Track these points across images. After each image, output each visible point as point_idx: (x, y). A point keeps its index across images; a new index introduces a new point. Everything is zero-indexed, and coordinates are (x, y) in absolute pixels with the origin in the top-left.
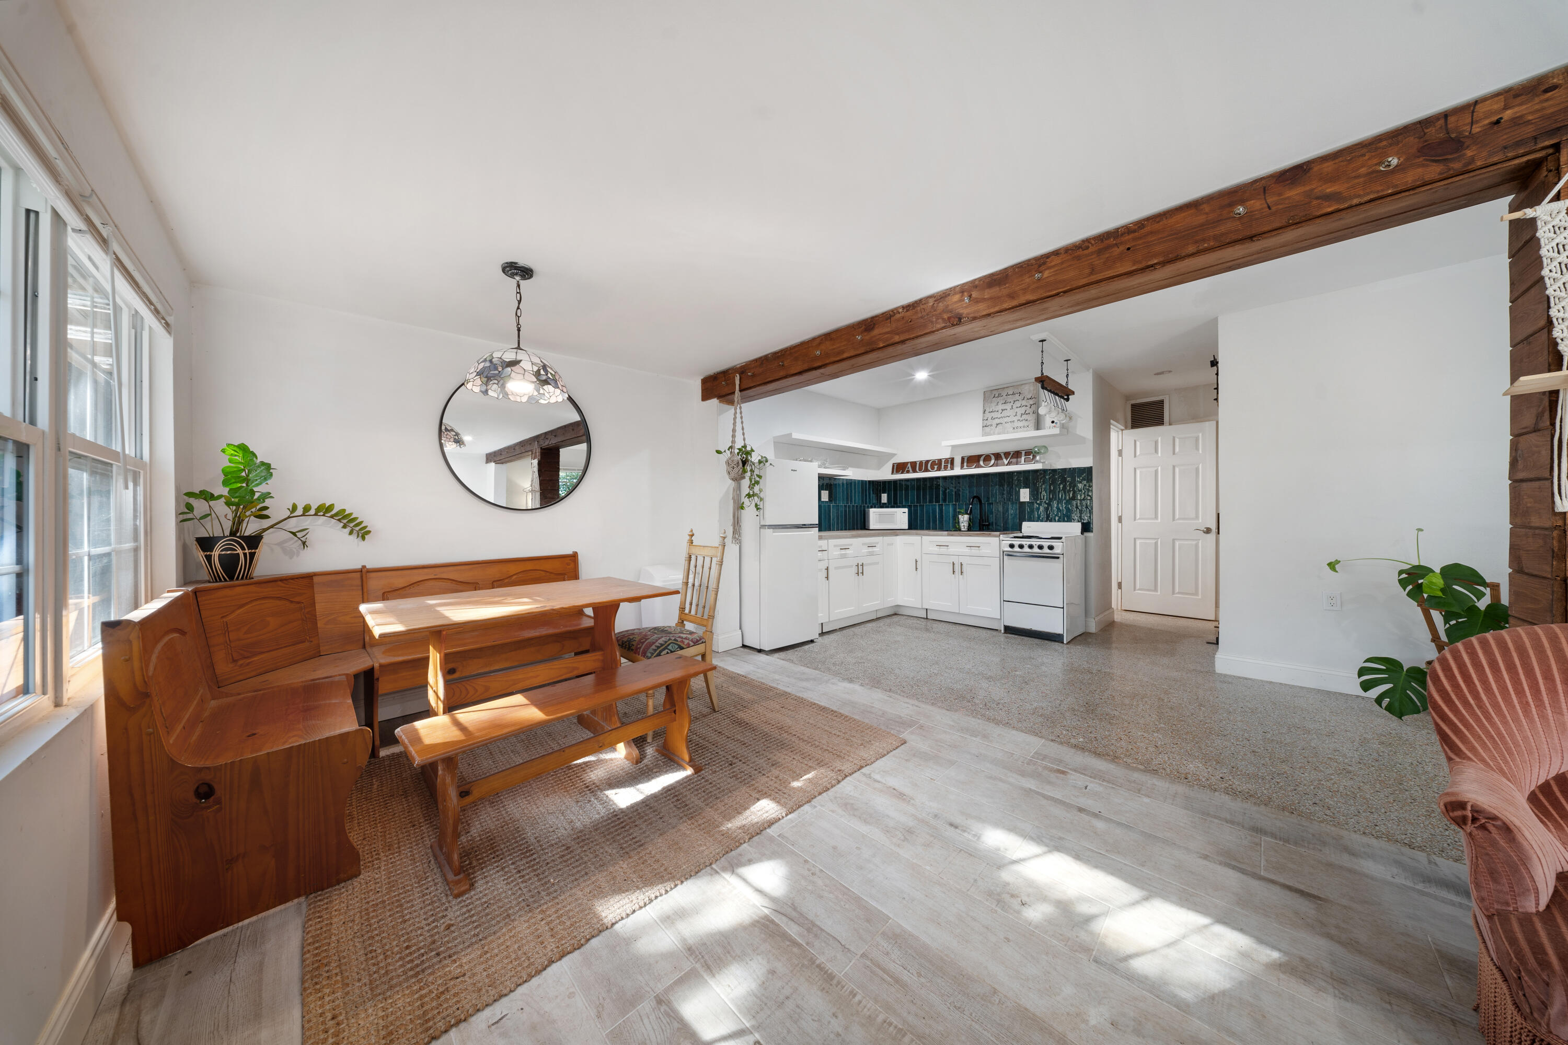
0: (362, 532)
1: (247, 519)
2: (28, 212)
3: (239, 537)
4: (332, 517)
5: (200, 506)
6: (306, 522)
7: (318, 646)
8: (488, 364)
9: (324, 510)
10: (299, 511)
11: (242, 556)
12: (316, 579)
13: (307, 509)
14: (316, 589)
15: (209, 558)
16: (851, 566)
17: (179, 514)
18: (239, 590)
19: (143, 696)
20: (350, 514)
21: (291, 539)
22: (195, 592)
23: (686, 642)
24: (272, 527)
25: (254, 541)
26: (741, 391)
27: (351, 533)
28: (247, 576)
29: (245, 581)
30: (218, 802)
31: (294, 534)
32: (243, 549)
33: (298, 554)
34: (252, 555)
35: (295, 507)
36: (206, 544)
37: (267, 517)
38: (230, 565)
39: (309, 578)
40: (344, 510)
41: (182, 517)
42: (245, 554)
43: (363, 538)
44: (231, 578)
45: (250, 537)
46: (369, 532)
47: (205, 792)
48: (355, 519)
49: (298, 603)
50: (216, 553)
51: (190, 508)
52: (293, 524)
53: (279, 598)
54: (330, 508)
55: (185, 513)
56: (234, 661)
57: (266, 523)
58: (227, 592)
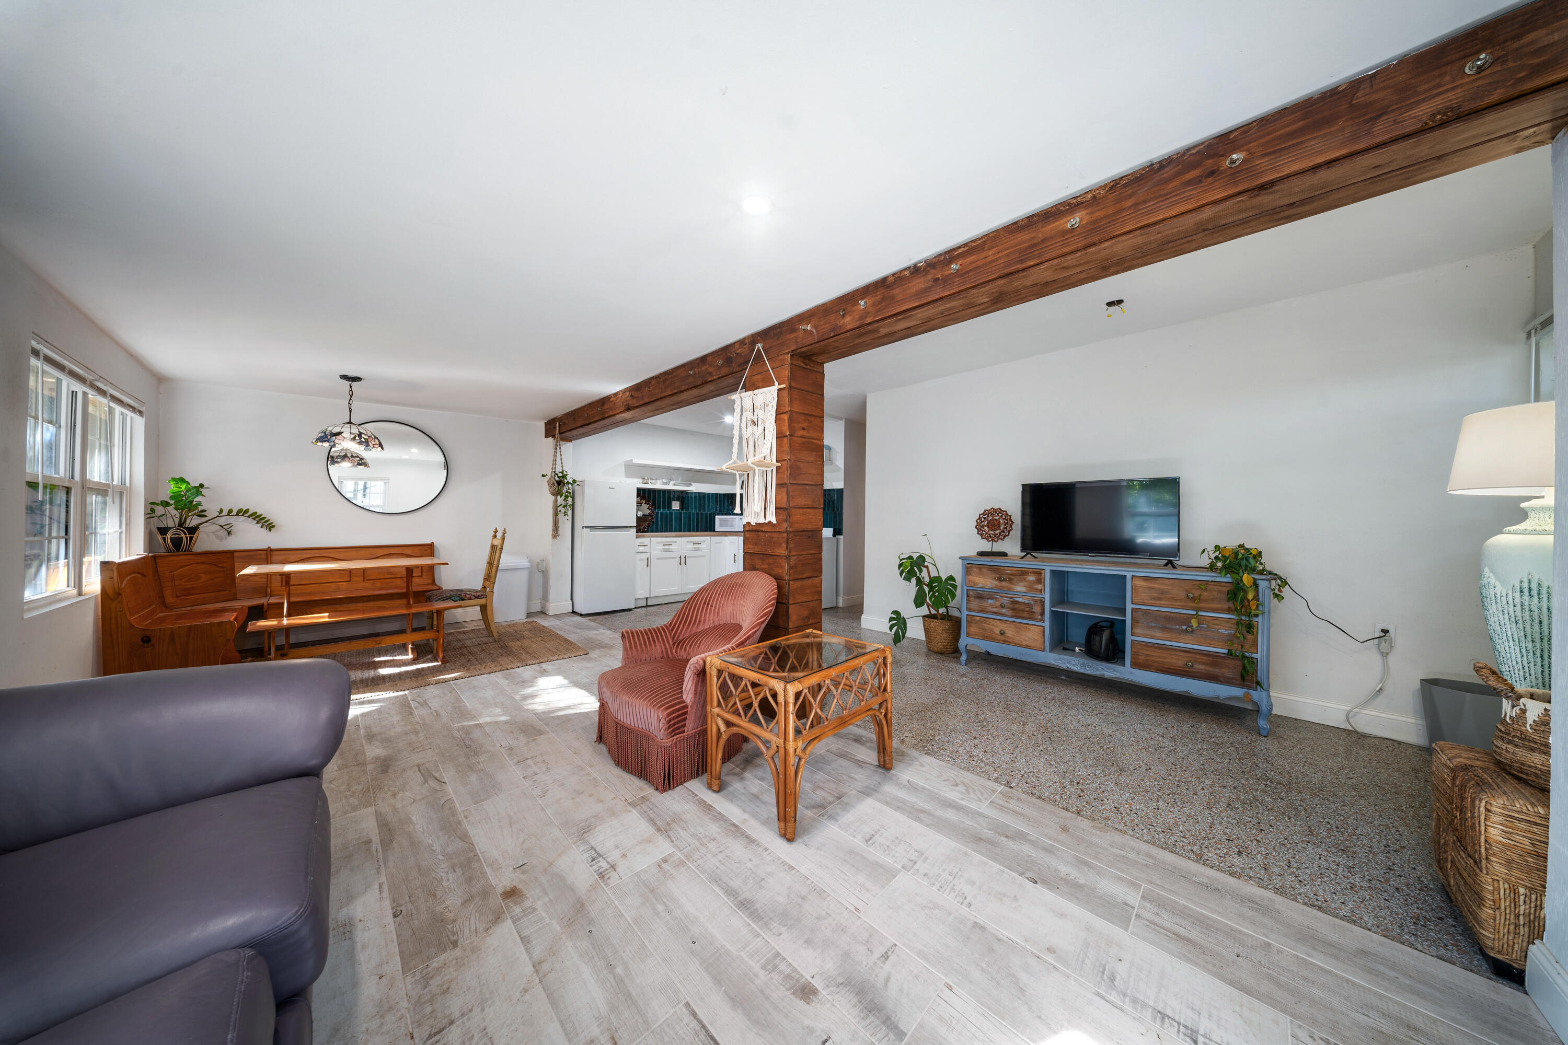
0: (270, 526)
1: (190, 518)
2: (73, 392)
3: (185, 528)
4: (249, 517)
5: (160, 510)
6: (231, 520)
7: (236, 594)
8: (323, 435)
9: (242, 512)
10: (225, 513)
11: (184, 539)
12: (236, 554)
13: (230, 511)
14: (236, 560)
15: (164, 539)
16: (675, 558)
17: (146, 514)
18: (182, 557)
19: (119, 594)
20: (261, 515)
21: (220, 530)
22: (154, 557)
23: (468, 596)
24: (206, 522)
25: (193, 530)
26: (560, 433)
27: (262, 527)
28: (188, 550)
29: (186, 553)
30: (153, 645)
31: (222, 526)
32: (185, 534)
33: (226, 539)
34: (191, 538)
35: (221, 511)
36: (163, 531)
37: (205, 516)
38: (177, 543)
39: (232, 552)
40: (256, 513)
41: (148, 516)
42: (187, 538)
43: (270, 530)
44: (178, 551)
45: (192, 527)
46: (274, 526)
47: (146, 640)
48: (265, 518)
49: (223, 567)
50: (168, 536)
51: (153, 511)
52: (222, 521)
53: (209, 564)
54: (247, 511)
55: (150, 513)
56: (177, 596)
57: (204, 519)
58: (175, 558)
